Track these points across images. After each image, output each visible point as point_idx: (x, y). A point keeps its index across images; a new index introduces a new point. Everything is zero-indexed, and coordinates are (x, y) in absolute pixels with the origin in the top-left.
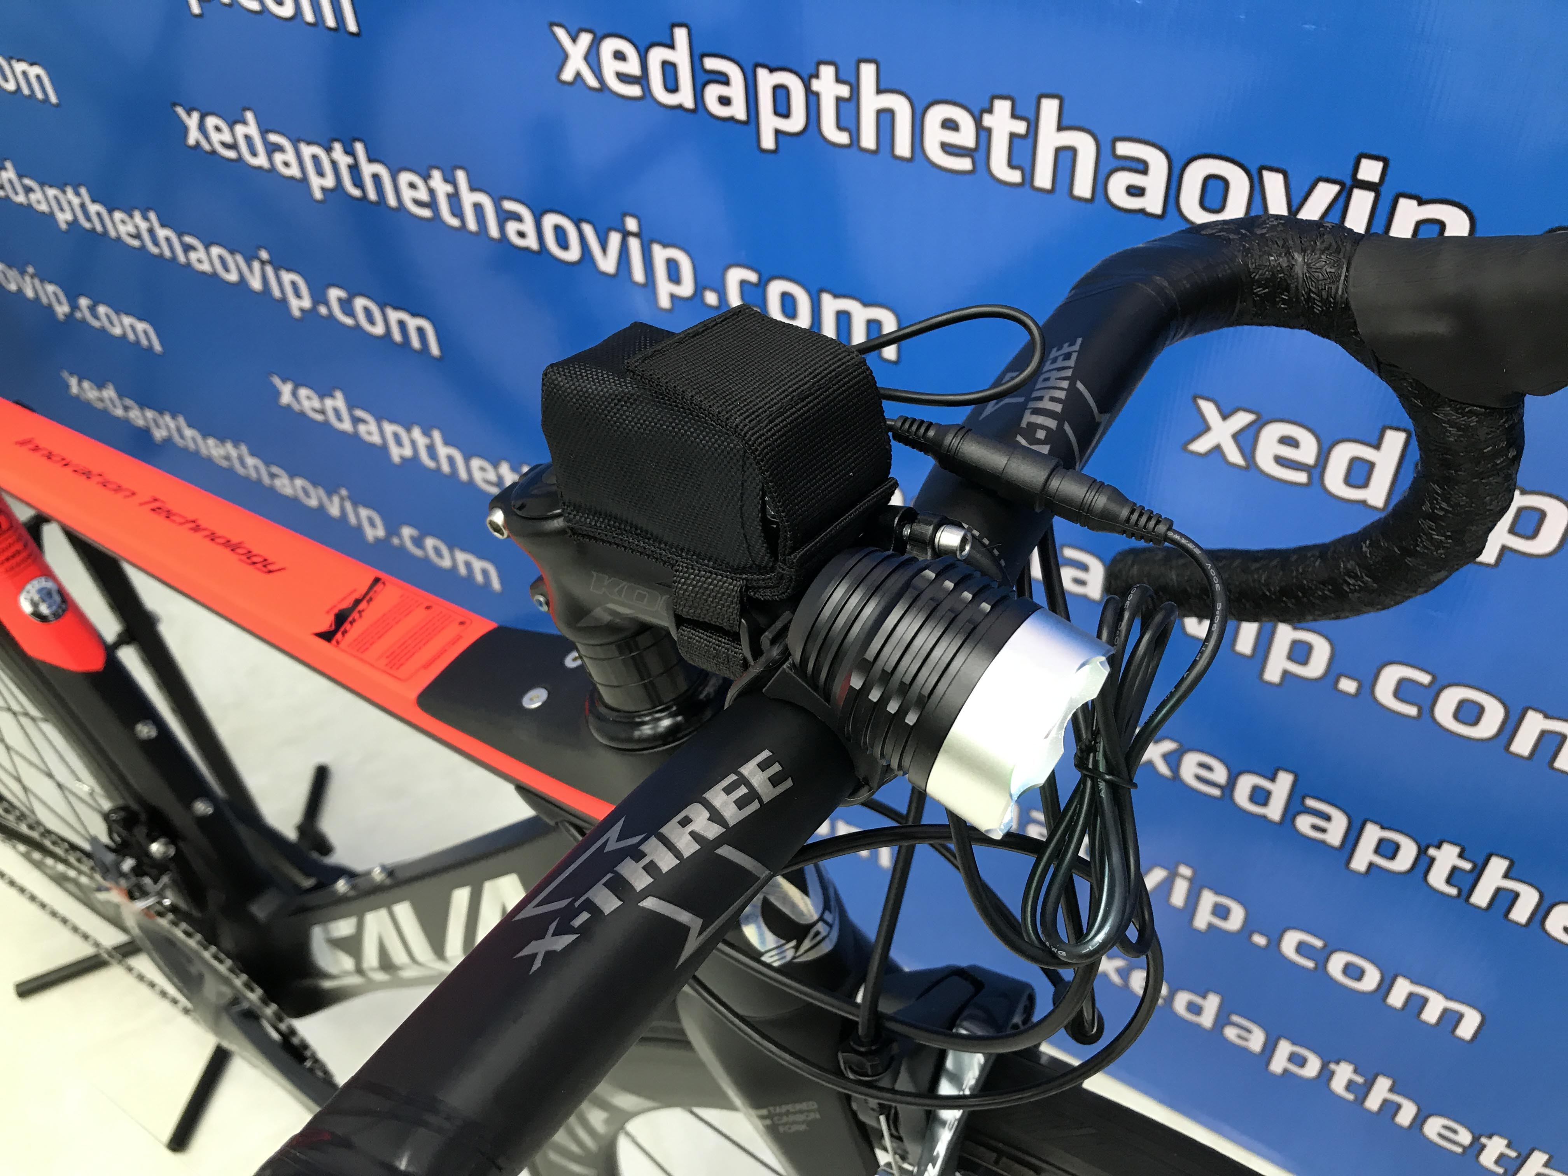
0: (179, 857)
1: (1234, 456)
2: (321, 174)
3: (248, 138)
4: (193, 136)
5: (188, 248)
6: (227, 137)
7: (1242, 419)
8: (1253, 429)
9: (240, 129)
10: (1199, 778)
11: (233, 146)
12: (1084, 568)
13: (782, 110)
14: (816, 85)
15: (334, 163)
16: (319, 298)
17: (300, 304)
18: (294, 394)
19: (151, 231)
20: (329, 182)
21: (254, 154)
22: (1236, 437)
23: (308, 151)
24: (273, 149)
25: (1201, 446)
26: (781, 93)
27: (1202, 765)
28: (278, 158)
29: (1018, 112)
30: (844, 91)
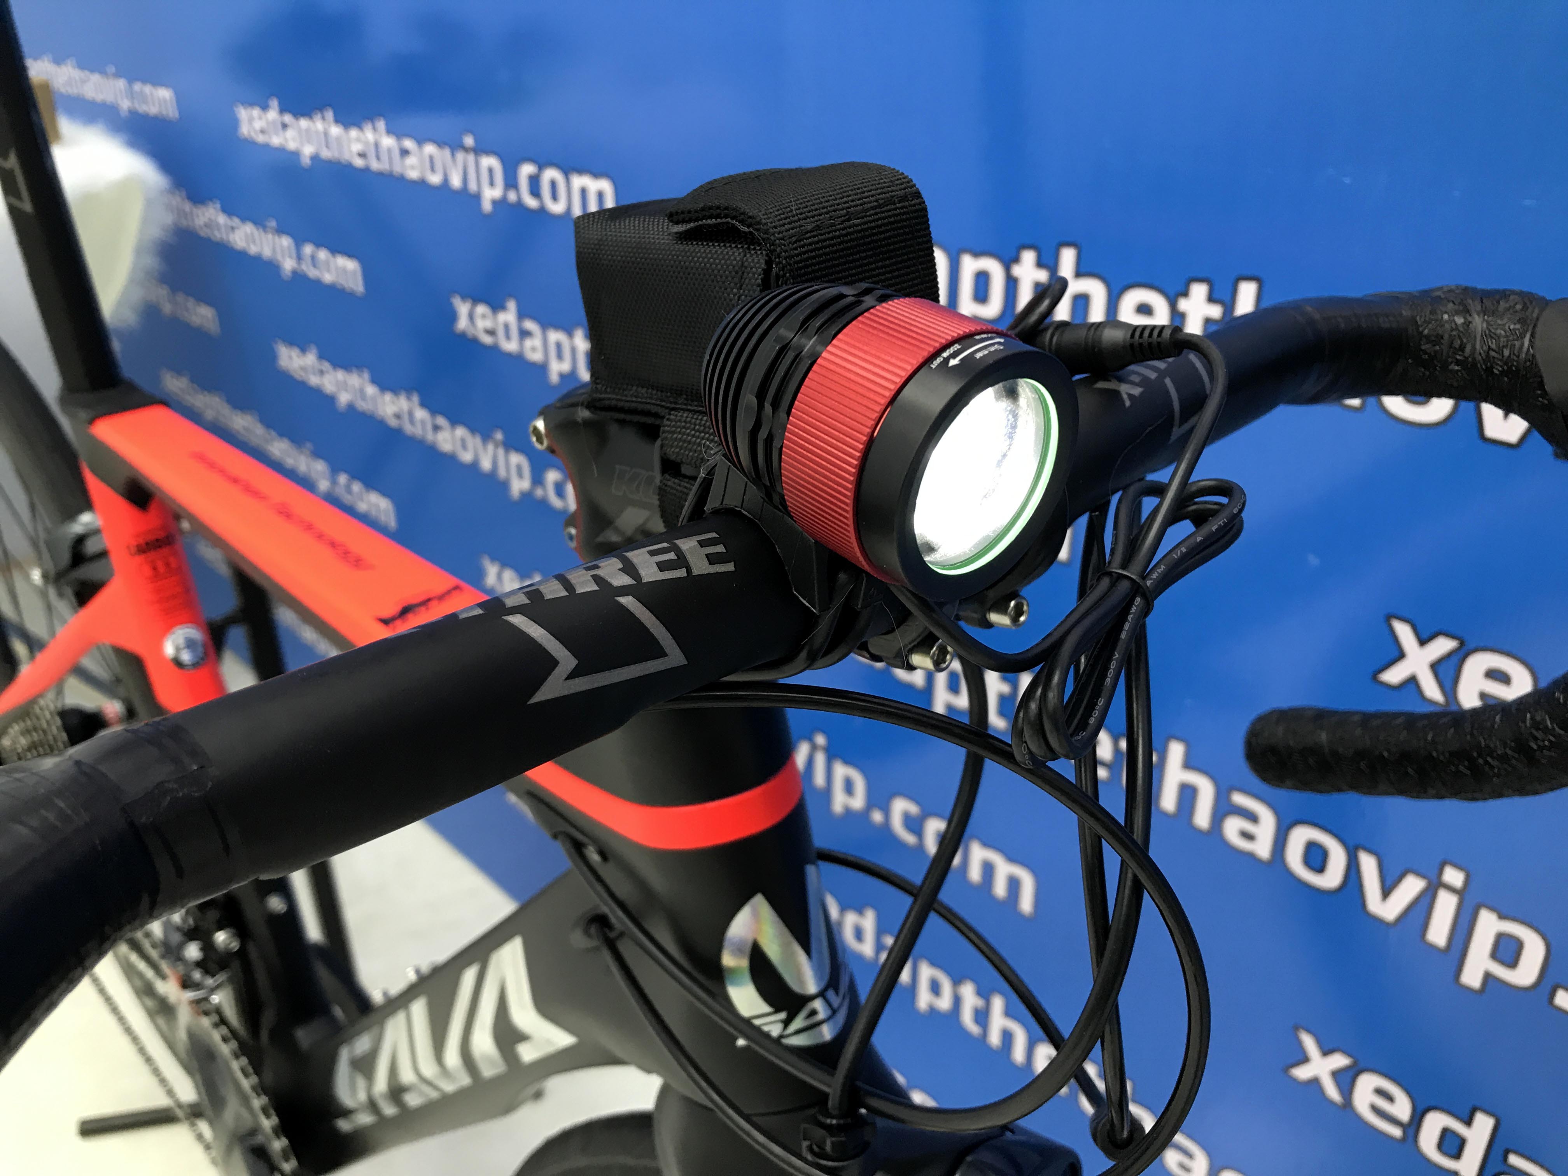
0: (241, 954)
1: (1432, 690)
2: (560, 357)
3: (507, 327)
4: (462, 323)
5: (436, 428)
6: (488, 324)
7: (1443, 646)
8: (1455, 659)
9: (502, 317)
10: (1375, 1109)
11: (491, 332)
12: (1253, 818)
13: (981, 295)
14: (1017, 270)
15: (574, 350)
16: (538, 480)
17: (519, 485)
18: (499, 577)
19: (411, 414)
20: (566, 367)
21: (508, 337)
22: (1435, 667)
23: (555, 336)
24: (524, 334)
25: (1394, 676)
26: (982, 279)
27: (1380, 1092)
28: (528, 343)
29: (1215, 296)
30: (1043, 276)
